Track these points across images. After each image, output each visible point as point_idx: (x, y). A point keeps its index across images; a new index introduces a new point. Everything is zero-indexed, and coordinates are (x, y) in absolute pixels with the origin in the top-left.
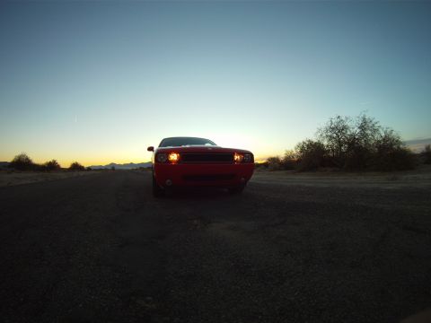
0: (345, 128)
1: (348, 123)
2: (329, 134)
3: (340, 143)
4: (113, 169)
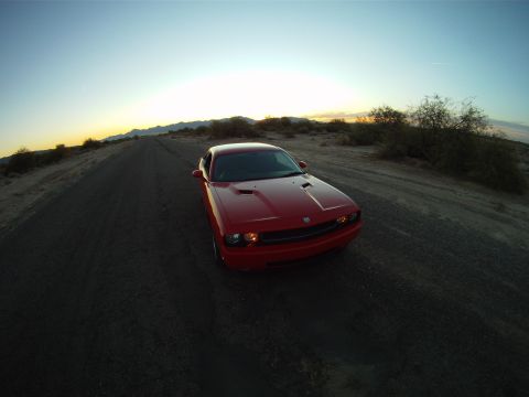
0: (442, 112)
2: (422, 116)
4: (136, 138)
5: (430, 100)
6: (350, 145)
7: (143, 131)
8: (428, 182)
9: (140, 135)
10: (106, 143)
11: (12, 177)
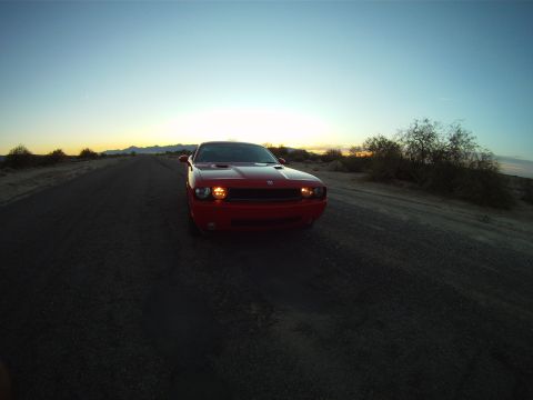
0: (431, 135)
1: (437, 131)
2: (411, 139)
3: (424, 153)
4: (133, 154)
5: (419, 124)
6: (342, 171)
7: (142, 149)
8: (414, 199)
9: (137, 152)
10: (103, 155)
11: (7, 171)
